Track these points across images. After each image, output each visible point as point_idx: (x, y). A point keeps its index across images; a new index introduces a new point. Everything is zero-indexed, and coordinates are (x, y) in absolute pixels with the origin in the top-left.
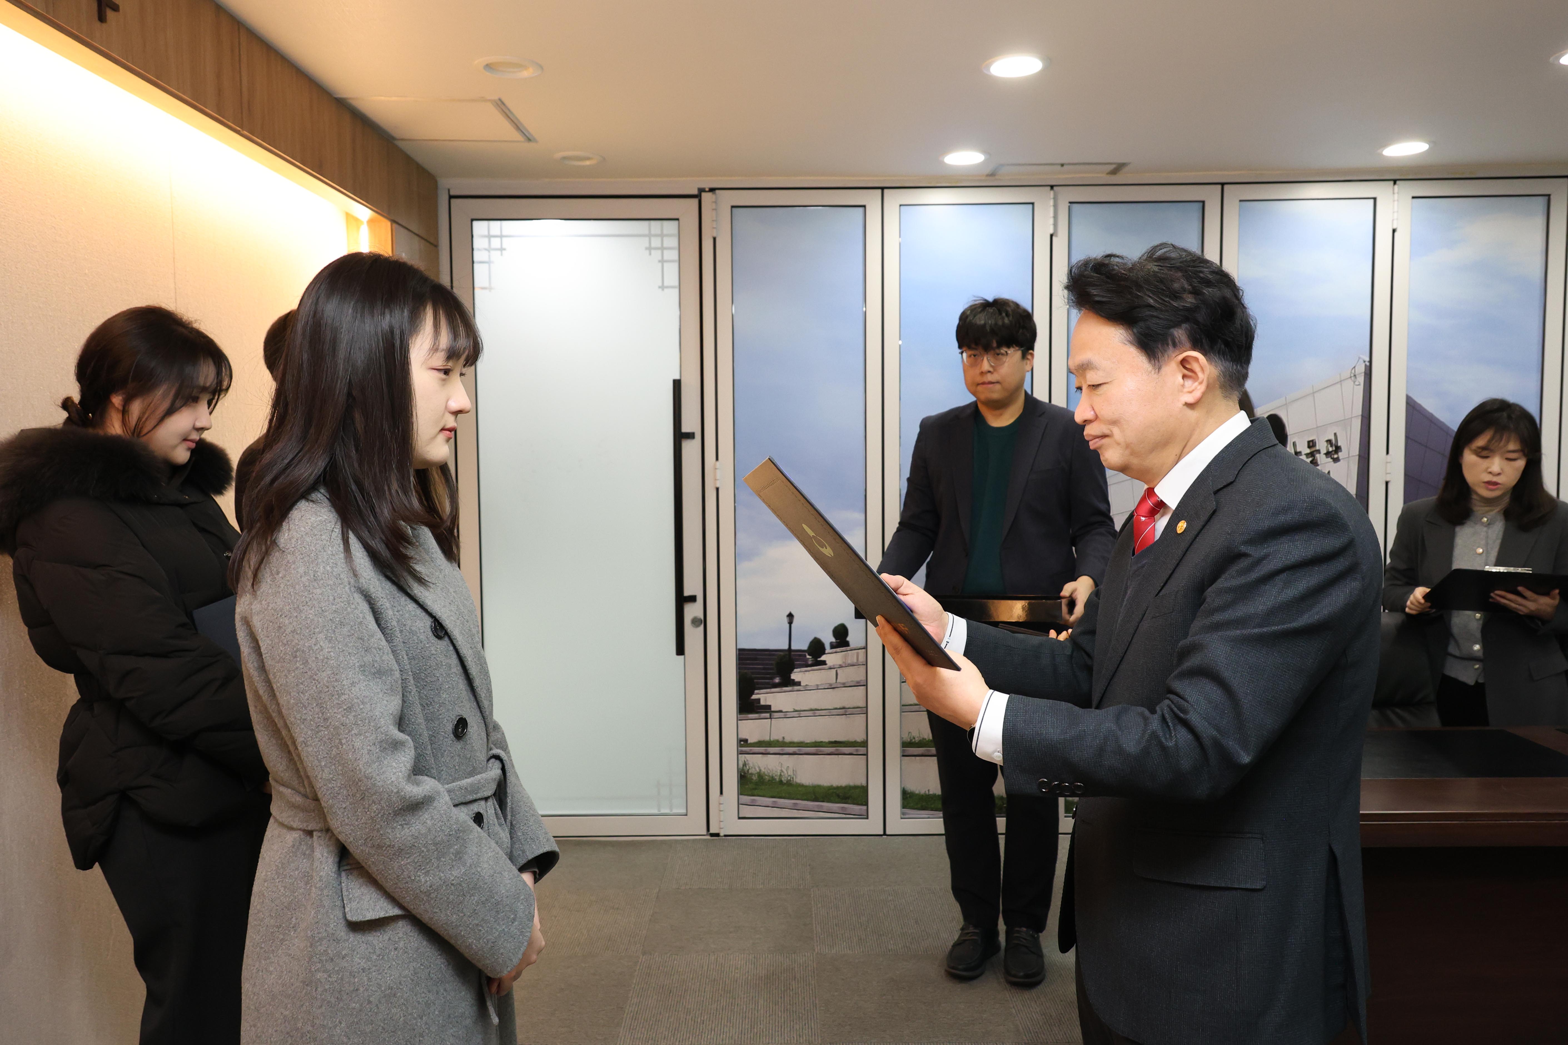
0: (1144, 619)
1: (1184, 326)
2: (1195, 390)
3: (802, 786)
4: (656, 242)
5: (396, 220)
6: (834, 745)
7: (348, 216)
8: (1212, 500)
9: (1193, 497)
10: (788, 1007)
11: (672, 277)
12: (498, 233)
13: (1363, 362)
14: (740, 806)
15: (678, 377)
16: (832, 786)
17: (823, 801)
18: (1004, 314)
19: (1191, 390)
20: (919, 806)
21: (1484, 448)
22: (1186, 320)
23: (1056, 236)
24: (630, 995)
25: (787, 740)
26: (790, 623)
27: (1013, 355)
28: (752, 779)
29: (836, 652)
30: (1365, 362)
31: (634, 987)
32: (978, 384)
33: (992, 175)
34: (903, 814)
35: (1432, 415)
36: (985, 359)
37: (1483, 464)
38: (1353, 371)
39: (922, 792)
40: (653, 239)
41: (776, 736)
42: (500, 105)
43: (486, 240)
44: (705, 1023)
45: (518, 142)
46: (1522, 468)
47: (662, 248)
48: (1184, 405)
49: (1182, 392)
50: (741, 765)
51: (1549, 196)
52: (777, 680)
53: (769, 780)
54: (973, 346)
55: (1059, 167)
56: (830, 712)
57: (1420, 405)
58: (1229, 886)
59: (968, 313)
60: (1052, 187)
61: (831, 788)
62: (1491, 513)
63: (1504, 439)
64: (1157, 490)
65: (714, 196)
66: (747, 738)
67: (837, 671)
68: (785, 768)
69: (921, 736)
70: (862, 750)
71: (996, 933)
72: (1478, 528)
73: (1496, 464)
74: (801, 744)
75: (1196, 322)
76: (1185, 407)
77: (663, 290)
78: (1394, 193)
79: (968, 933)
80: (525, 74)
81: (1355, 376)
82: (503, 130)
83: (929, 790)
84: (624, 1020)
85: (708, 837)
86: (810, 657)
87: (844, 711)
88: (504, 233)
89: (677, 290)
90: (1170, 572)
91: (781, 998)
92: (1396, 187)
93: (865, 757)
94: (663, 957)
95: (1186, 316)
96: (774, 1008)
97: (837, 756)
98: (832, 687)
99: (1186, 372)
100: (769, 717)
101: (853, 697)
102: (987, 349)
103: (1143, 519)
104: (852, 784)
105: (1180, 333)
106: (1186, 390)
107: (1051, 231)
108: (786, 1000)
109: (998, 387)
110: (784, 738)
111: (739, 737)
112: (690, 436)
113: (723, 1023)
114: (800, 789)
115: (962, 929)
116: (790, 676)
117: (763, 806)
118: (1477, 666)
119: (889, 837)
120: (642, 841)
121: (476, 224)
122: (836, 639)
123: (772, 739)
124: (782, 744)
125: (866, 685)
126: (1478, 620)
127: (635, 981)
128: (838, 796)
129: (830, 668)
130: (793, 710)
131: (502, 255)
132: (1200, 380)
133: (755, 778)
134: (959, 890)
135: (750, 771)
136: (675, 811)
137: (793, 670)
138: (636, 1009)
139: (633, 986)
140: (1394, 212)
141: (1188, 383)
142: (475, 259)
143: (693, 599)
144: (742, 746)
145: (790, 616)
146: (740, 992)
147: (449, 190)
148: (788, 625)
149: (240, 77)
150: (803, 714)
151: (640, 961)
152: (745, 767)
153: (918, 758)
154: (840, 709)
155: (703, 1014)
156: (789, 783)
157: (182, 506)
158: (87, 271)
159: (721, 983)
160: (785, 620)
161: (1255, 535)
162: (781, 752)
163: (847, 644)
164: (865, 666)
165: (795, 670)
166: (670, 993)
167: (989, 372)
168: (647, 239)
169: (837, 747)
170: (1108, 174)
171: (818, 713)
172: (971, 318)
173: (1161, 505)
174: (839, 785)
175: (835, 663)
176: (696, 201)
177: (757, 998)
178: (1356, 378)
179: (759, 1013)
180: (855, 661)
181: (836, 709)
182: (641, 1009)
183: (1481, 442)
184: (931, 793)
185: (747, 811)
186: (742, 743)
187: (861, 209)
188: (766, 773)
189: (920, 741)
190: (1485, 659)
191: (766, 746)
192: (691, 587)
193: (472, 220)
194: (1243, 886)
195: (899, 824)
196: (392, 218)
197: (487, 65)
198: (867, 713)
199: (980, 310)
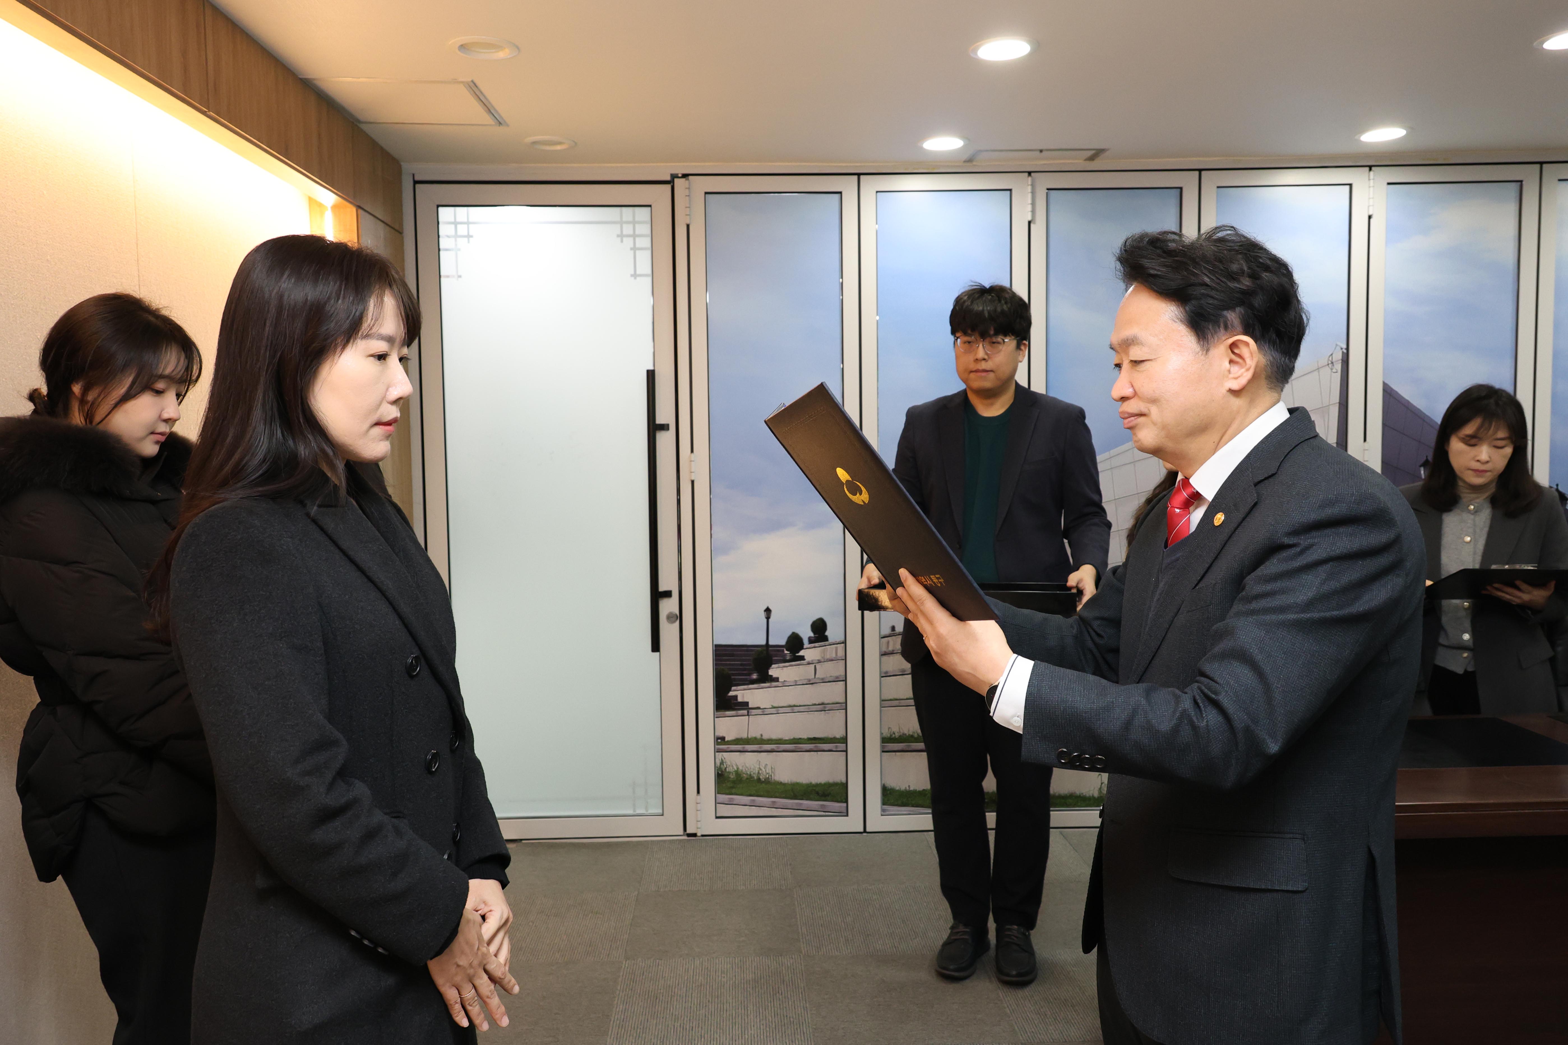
0: (1179, 613)
1: (1238, 309)
2: (1241, 376)
3: (781, 783)
4: (628, 229)
5: (362, 206)
6: (813, 741)
7: (311, 200)
8: (1252, 492)
9: (1231, 488)
10: (779, 1011)
11: (644, 266)
12: (466, 220)
13: (1340, 349)
14: (717, 805)
15: (651, 368)
16: (811, 783)
17: (802, 799)
18: (1003, 302)
19: (1236, 375)
20: (900, 802)
21: (1472, 437)
22: (1241, 303)
23: (1034, 223)
24: (616, 1002)
25: (765, 737)
26: (768, 618)
27: (1009, 343)
28: (729, 778)
29: (815, 647)
30: (1342, 349)
31: (619, 994)
32: (971, 372)
33: (970, 160)
34: (883, 810)
35: (1408, 402)
36: (981, 346)
37: (1471, 452)
38: (1330, 359)
39: (903, 788)
40: (624, 226)
41: (754, 733)
42: (473, 87)
43: (453, 226)
44: (694, 1029)
45: (491, 125)
46: (1509, 455)
47: (634, 236)
48: (1228, 391)
49: (1227, 377)
50: (718, 764)
51: (1521, 181)
52: (755, 676)
53: (747, 779)
54: (969, 332)
55: (1038, 153)
56: (809, 709)
57: (1397, 393)
58: (1270, 887)
59: (966, 298)
60: (1030, 173)
61: (810, 785)
62: (1478, 501)
63: (1493, 426)
64: (1192, 481)
65: (687, 182)
66: (724, 736)
67: (815, 666)
68: (764, 766)
69: (901, 731)
70: (842, 746)
71: (985, 931)
72: (1465, 515)
73: (1484, 452)
74: (779, 741)
75: (1251, 307)
76: (1229, 394)
77: (635, 278)
78: (1369, 180)
79: (958, 932)
80: (501, 55)
81: (1332, 363)
82: (474, 113)
83: (909, 786)
84: (611, 1028)
85: (685, 838)
86: (789, 652)
87: (823, 707)
88: (470, 220)
89: (650, 279)
90: (1207, 566)
91: (771, 1002)
92: (1372, 173)
93: (845, 753)
94: (646, 962)
95: (1243, 299)
96: (764, 1012)
97: (816, 753)
98: (811, 682)
99: (1233, 357)
100: (746, 714)
101: (832, 693)
102: (984, 335)
103: (1178, 511)
104: (831, 781)
105: (1233, 317)
106: (1231, 376)
107: (1030, 219)
108: (775, 1003)
109: (991, 375)
110: (762, 735)
111: (716, 734)
112: (664, 427)
113: (712, 1029)
114: (778, 787)
115: (952, 928)
116: (768, 672)
117: (741, 805)
118: (1465, 655)
119: (869, 834)
120: (618, 842)
121: (441, 210)
122: (814, 634)
123: (749, 737)
124: (760, 741)
125: (845, 681)
126: (1466, 609)
127: (619, 988)
128: (817, 793)
129: (809, 664)
130: (771, 707)
131: (469, 242)
132: (1248, 366)
133: (732, 776)
134: (949, 888)
135: (727, 770)
136: (651, 811)
137: (771, 666)
138: (622, 1017)
139: (618, 992)
140: (1369, 198)
141: (1235, 369)
142: (441, 247)
143: (668, 594)
144: (718, 744)
145: (768, 611)
146: (728, 997)
147: (414, 175)
148: (766, 620)
149: (206, 55)
150: (781, 710)
151: (623, 967)
152: (722, 765)
153: (898, 754)
154: (819, 705)
155: (691, 1021)
156: (767, 781)
157: (154, 502)
158: (49, 257)
159: (708, 988)
160: (763, 615)
161: (1299, 526)
162: (759, 750)
163: (825, 639)
164: (844, 661)
165: (773, 666)
166: (656, 999)
167: (984, 359)
168: (618, 226)
169: (816, 743)
170: (1086, 160)
171: (796, 709)
172: (968, 303)
173: (1196, 498)
174: (818, 783)
175: (813, 659)
176: (669, 187)
177: (746, 1003)
178: (1333, 365)
179: (749, 1018)
180: (834, 655)
181: (815, 705)
182: (627, 1017)
183: (1469, 430)
184: (912, 789)
185: (724, 810)
186: (719, 741)
187: (838, 196)
188: (744, 770)
189: (900, 736)
190: (1474, 648)
191: (743, 743)
192: (667, 582)
193: (438, 206)
194: (1284, 888)
195: (879, 821)
196: (358, 204)
197: (462, 45)
198: (846, 709)
199: (977, 296)
